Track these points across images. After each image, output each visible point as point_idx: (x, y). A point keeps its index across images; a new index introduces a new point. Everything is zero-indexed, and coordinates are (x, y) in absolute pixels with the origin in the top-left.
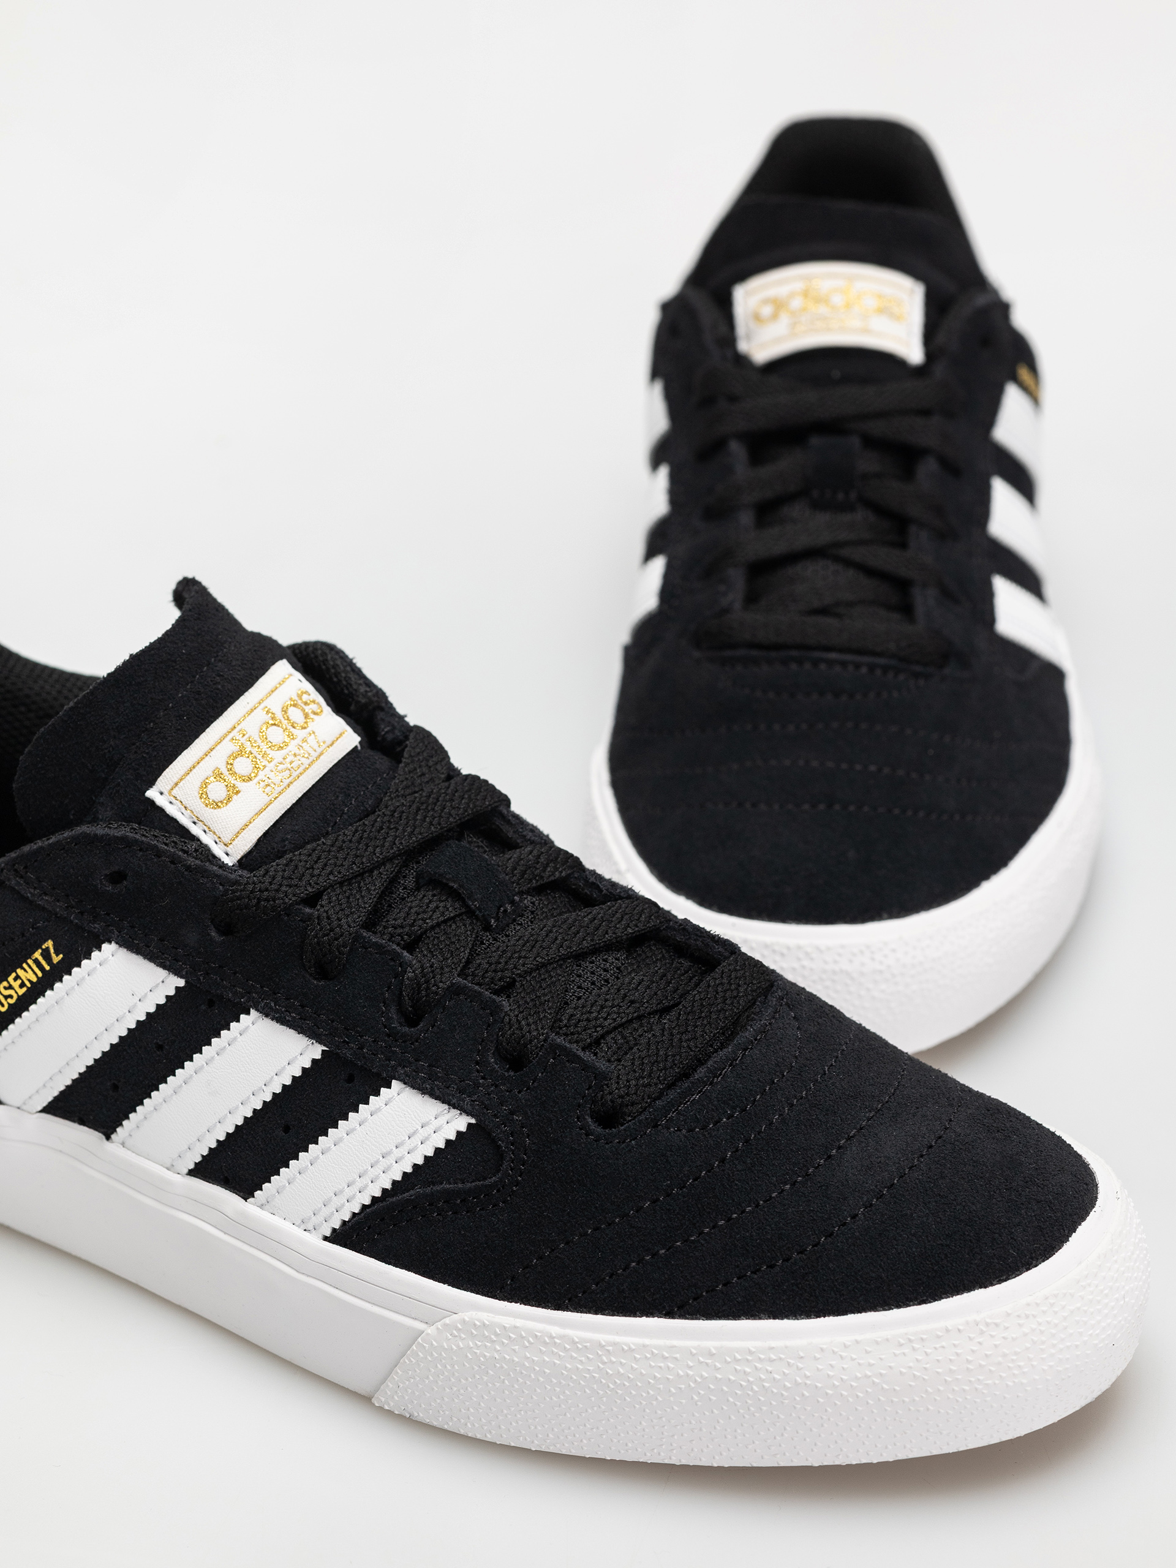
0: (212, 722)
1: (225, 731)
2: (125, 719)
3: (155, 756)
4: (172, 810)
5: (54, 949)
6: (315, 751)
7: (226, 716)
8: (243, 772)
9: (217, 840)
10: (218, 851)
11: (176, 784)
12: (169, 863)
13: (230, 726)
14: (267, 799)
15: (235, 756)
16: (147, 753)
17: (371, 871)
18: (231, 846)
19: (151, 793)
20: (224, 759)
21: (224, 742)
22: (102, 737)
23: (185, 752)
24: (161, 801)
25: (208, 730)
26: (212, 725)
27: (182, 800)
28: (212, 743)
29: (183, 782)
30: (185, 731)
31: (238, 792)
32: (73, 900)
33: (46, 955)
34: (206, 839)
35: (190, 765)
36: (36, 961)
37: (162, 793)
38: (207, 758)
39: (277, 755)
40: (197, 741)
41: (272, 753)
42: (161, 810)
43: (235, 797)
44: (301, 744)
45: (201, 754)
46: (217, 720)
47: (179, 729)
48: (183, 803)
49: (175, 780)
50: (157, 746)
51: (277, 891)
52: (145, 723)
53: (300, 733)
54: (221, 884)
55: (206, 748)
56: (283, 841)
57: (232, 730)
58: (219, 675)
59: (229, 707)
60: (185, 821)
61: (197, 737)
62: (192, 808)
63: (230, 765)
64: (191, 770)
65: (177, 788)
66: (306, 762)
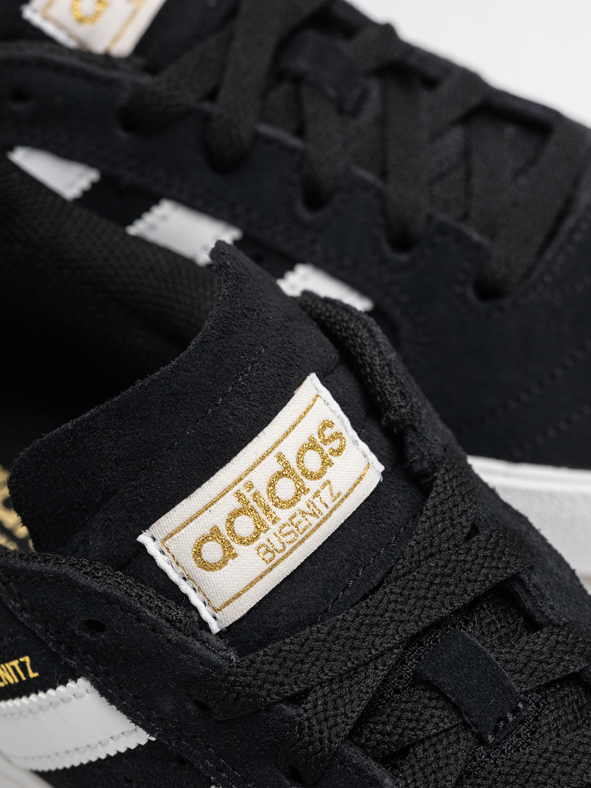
0: (218, 470)
1: (230, 482)
2: (124, 453)
3: (151, 502)
4: (162, 561)
5: (31, 666)
6: (326, 506)
7: (233, 463)
8: (243, 533)
9: (207, 603)
10: (206, 614)
11: (171, 535)
12: (150, 631)
13: (236, 477)
14: (266, 567)
15: (236, 514)
16: (143, 498)
17: (366, 664)
18: (220, 613)
19: (144, 538)
20: (225, 516)
21: (227, 495)
22: (99, 465)
23: (183, 501)
24: (152, 549)
25: (212, 479)
26: (217, 473)
27: (174, 555)
28: (214, 495)
29: (178, 534)
30: (186, 480)
31: (235, 556)
32: (52, 629)
33: (23, 665)
34: (195, 600)
35: (188, 517)
36: (13, 668)
37: (154, 539)
38: (206, 513)
39: (284, 515)
40: (198, 490)
41: (278, 512)
42: (152, 559)
43: (230, 561)
44: (312, 500)
45: (200, 507)
46: (224, 468)
47: (180, 478)
48: (175, 558)
49: (170, 531)
50: (155, 491)
51: (261, 687)
52: (145, 461)
53: (313, 485)
54: (201, 664)
55: (208, 500)
56: (277, 615)
57: (239, 481)
58: (232, 414)
59: (239, 452)
60: (174, 576)
61: (199, 485)
62: (183, 565)
63: (230, 522)
64: (188, 524)
65: (170, 540)
66: (314, 521)
